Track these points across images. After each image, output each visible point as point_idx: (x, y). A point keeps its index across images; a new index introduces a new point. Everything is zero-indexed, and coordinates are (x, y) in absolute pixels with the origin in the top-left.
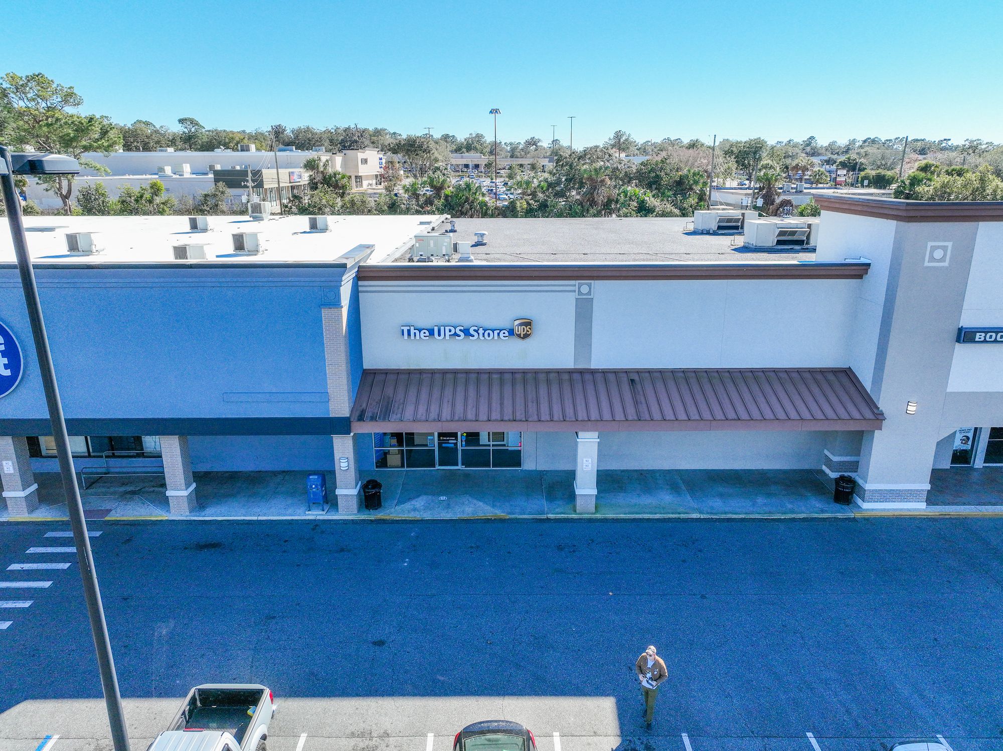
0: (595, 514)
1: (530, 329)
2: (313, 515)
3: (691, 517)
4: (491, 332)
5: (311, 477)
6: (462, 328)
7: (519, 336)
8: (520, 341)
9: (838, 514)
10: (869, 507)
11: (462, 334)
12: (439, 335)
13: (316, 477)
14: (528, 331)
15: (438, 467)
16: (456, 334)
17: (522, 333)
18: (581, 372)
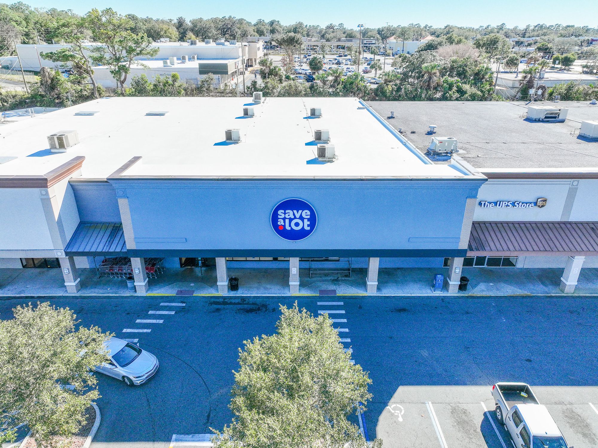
0: (573, 293)
1: (545, 203)
2: (438, 293)
4: (525, 204)
5: (438, 276)
6: (512, 202)
7: (539, 206)
8: (539, 208)
11: (511, 205)
12: (499, 206)
13: (441, 276)
14: (544, 204)
15: (474, 266)
16: (508, 206)
17: (541, 205)
18: (564, 223)
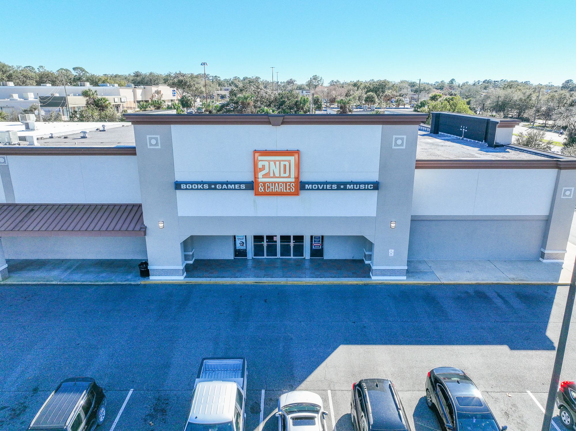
3: (53, 283)
9: (132, 282)
10: (154, 279)
